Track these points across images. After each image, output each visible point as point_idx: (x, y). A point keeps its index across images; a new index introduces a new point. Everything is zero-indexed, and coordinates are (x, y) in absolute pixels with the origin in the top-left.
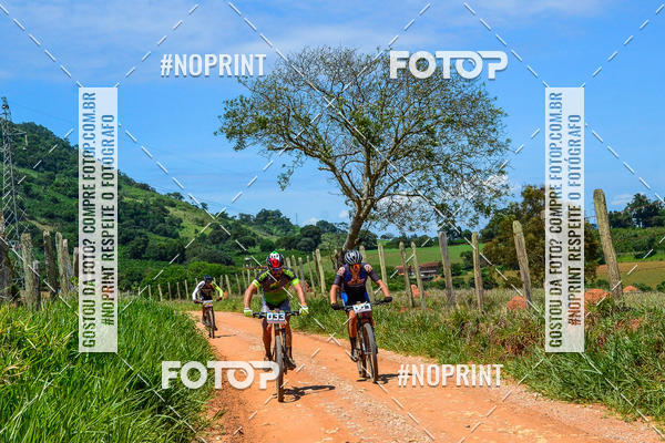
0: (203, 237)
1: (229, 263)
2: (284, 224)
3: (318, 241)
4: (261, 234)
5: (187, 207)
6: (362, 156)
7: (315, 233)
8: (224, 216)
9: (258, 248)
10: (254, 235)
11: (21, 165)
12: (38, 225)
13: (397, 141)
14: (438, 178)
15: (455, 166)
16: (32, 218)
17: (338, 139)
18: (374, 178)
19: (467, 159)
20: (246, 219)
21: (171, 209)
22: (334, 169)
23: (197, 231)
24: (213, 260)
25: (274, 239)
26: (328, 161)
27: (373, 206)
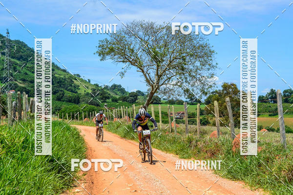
0: (88, 94)
1: (98, 105)
2: (123, 91)
3: (136, 99)
4: (112, 94)
5: (82, 80)
6: (155, 67)
7: (135, 95)
8: (97, 85)
9: (110, 100)
10: (109, 94)
11: (13, 57)
12: (18, 83)
13: (170, 62)
14: (186, 78)
15: (194, 74)
16: (16, 80)
17: (146, 59)
18: (159, 77)
19: (199, 72)
20: (106, 87)
21: (75, 81)
22: (143, 71)
23: (85, 91)
24: (91, 103)
25: (118, 97)
26: (141, 68)
27: (158, 88)
